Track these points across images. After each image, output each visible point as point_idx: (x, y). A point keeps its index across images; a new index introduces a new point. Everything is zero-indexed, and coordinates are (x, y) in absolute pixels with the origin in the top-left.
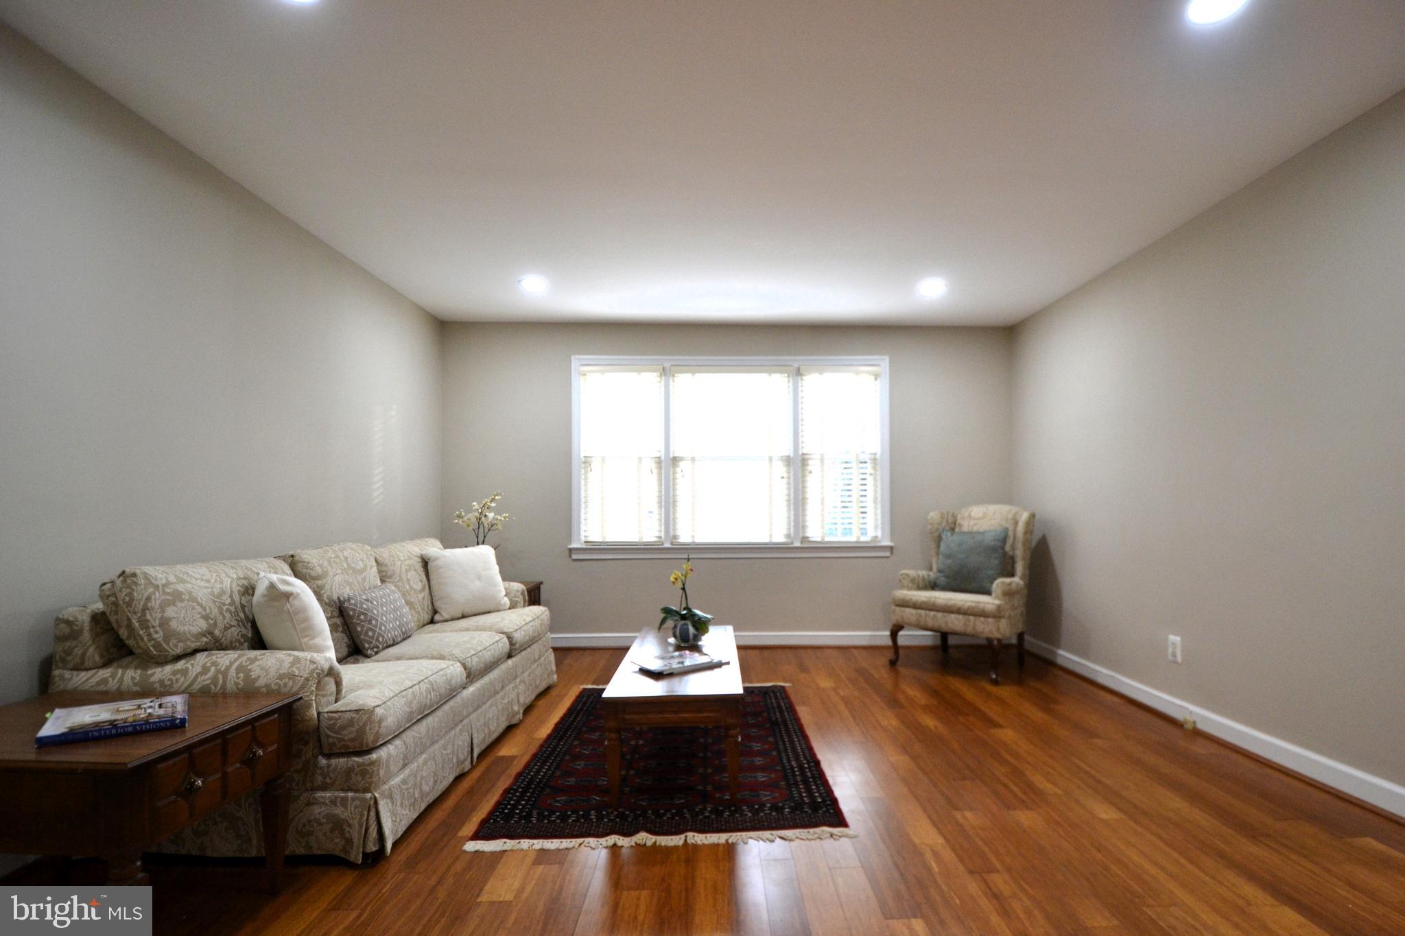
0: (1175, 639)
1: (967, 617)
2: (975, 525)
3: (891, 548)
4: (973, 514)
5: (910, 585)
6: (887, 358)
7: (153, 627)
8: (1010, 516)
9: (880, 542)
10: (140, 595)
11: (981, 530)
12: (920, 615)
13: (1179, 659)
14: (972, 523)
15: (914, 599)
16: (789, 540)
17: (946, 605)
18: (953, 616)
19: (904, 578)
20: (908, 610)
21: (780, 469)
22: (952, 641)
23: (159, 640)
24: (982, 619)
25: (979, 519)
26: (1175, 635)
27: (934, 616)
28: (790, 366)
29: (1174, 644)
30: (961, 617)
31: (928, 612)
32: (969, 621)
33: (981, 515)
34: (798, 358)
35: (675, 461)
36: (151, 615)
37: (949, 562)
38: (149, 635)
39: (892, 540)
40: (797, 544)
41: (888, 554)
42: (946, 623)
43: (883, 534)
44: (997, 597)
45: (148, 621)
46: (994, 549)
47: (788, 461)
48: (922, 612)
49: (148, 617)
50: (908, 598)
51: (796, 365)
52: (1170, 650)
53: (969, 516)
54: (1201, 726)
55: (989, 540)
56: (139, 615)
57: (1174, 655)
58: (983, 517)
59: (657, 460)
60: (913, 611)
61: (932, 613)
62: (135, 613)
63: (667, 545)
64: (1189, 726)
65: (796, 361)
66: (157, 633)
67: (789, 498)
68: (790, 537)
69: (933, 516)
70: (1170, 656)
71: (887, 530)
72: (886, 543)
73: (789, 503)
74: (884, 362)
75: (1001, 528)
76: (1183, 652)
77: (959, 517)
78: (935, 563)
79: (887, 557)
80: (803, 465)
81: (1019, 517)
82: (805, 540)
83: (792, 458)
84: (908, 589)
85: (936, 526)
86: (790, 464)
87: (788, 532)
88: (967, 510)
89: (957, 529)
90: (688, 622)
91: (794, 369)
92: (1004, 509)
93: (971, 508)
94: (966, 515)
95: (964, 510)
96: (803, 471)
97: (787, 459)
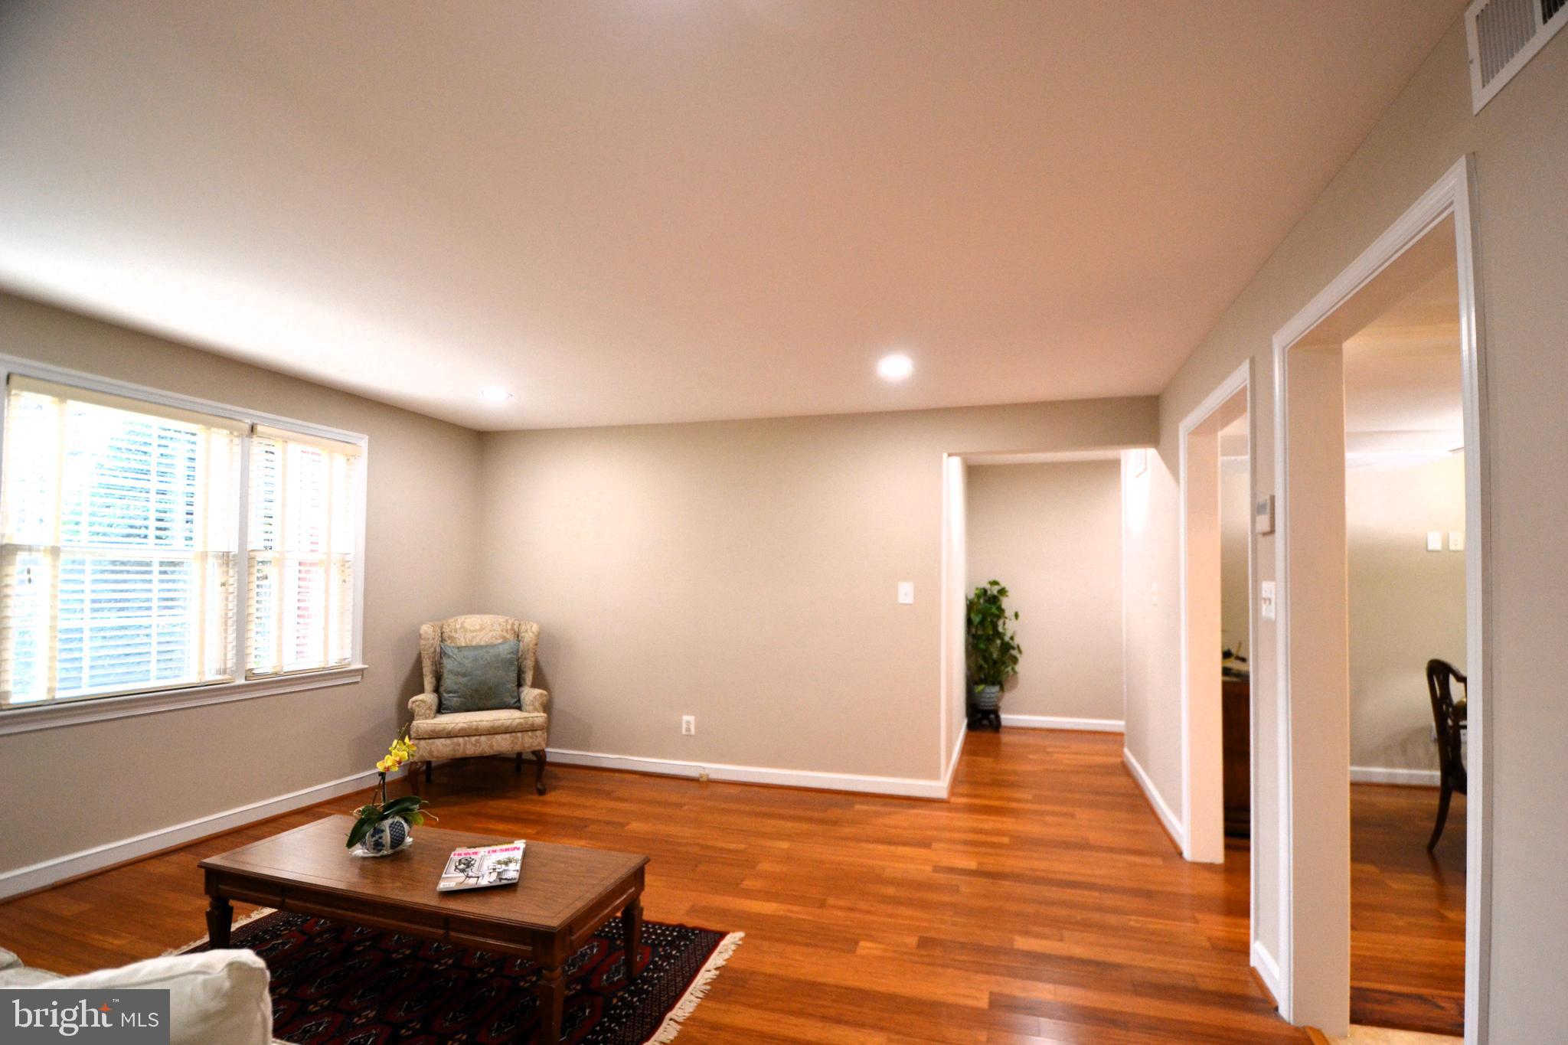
0: (688, 718)
1: (514, 734)
2: (474, 637)
3: (362, 670)
4: (466, 625)
5: (428, 712)
6: (367, 437)
8: (509, 627)
9: (349, 664)
11: (483, 643)
12: (458, 744)
13: (693, 732)
14: (469, 636)
15: (450, 727)
16: (226, 677)
17: (492, 727)
18: (499, 737)
19: (419, 706)
20: (438, 742)
21: (215, 572)
24: (530, 733)
25: (475, 631)
26: (688, 714)
27: (477, 741)
28: (240, 421)
29: (688, 722)
30: (507, 736)
31: (466, 738)
32: (517, 738)
33: (478, 627)
37: (463, 680)
39: (364, 662)
40: (242, 681)
41: (359, 679)
42: (491, 746)
43: (353, 655)
44: (534, 710)
46: (510, 662)
47: (226, 558)
48: (461, 740)
50: (439, 728)
51: (249, 421)
52: (685, 727)
53: (462, 627)
54: (713, 777)
55: (504, 651)
57: (688, 729)
58: (481, 630)
60: (448, 741)
61: (473, 739)
64: (703, 779)
65: (249, 415)
67: (230, 614)
68: (228, 671)
69: (426, 629)
70: (684, 732)
71: (359, 647)
72: (358, 665)
73: (230, 622)
74: (363, 442)
75: (505, 640)
76: (696, 727)
77: (446, 629)
78: (429, 682)
79: (357, 683)
80: (251, 566)
81: (523, 627)
82: (249, 674)
83: (234, 556)
84: (426, 718)
85: (431, 641)
86: (231, 563)
87: (225, 663)
88: (456, 621)
89: (448, 642)
90: (398, 819)
91: (247, 427)
92: (501, 619)
93: (461, 619)
94: (458, 626)
95: (451, 621)
96: (250, 574)
97: (228, 556)
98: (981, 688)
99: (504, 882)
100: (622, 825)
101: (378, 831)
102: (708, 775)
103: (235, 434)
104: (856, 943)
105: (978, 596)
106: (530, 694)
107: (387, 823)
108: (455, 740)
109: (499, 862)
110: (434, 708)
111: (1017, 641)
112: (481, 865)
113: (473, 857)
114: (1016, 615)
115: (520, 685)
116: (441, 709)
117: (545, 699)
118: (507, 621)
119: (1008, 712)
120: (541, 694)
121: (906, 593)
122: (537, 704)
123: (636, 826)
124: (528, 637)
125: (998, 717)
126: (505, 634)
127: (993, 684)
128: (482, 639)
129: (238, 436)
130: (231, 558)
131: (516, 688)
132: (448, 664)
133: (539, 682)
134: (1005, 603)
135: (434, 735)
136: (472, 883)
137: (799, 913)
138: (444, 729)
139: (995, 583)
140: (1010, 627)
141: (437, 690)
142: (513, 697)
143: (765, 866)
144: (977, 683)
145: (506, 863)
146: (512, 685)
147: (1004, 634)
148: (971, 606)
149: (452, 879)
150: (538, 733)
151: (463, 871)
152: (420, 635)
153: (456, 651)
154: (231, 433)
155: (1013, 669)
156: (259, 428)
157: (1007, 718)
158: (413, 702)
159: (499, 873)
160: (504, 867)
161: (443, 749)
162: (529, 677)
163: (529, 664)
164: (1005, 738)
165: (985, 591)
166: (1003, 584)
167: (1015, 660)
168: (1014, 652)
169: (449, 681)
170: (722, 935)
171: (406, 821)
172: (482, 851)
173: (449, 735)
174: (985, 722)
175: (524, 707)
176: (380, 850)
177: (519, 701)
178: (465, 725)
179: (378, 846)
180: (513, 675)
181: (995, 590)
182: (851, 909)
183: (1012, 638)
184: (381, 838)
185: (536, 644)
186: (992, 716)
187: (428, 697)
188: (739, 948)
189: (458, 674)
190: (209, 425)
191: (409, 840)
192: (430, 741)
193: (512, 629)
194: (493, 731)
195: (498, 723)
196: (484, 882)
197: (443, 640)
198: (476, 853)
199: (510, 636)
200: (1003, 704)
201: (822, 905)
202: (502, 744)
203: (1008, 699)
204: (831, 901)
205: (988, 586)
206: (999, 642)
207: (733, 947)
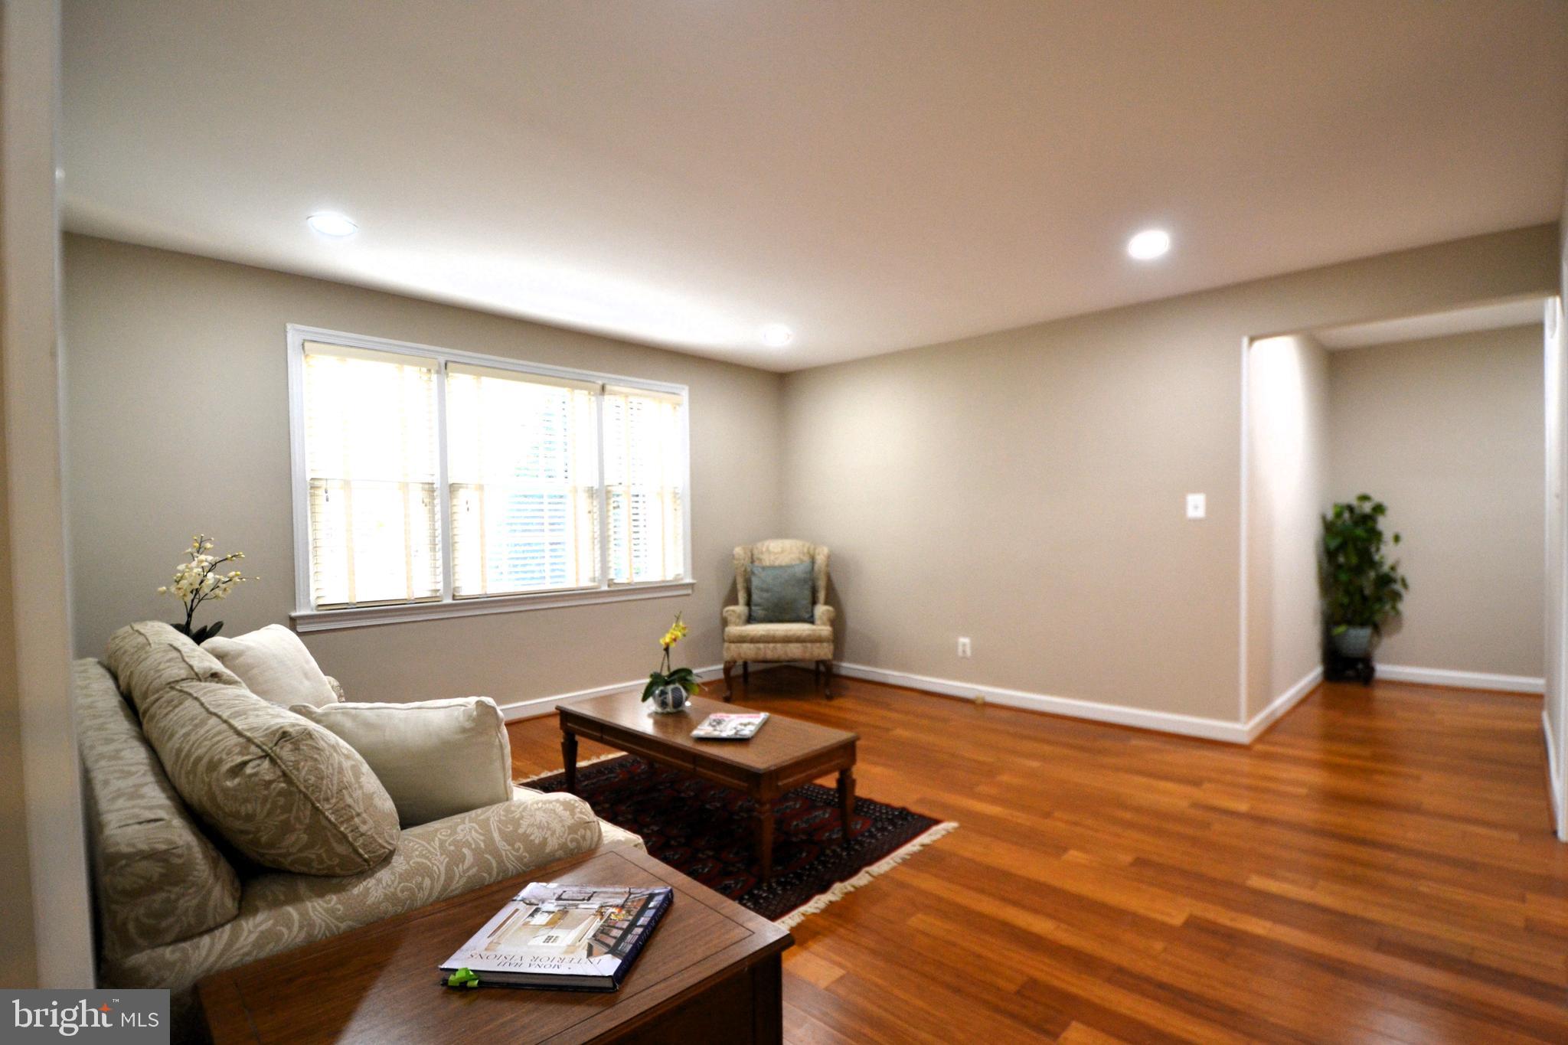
0: (964, 640)
1: (804, 644)
2: (776, 559)
3: (691, 585)
4: (771, 548)
5: (738, 620)
6: (687, 388)
7: (358, 815)
8: (806, 550)
9: (682, 579)
10: (330, 767)
11: (784, 564)
12: (759, 649)
13: (969, 654)
14: (772, 558)
15: (752, 633)
16: (595, 584)
17: (786, 636)
19: (730, 615)
20: (745, 646)
21: (584, 503)
22: (752, 668)
23: (369, 833)
24: (818, 645)
25: (778, 553)
26: (964, 636)
27: (774, 647)
28: (594, 382)
29: (964, 645)
30: (798, 645)
32: (806, 647)
33: (780, 550)
34: (602, 374)
35: (453, 489)
36: (351, 796)
37: (765, 595)
38: (355, 829)
39: (693, 578)
40: (605, 588)
41: (689, 591)
42: (786, 653)
43: (685, 572)
44: (824, 624)
45: (349, 806)
46: (805, 581)
47: (592, 493)
48: (761, 646)
49: (349, 801)
50: (744, 634)
51: (600, 382)
52: (960, 649)
53: (768, 550)
54: (989, 699)
55: (800, 571)
56: (334, 801)
57: (964, 651)
58: (782, 552)
59: (427, 486)
60: (752, 646)
62: (327, 800)
63: (448, 601)
64: (979, 701)
65: (600, 377)
66: (364, 822)
67: (596, 536)
68: (597, 579)
69: (738, 551)
70: (960, 653)
71: (689, 567)
72: (688, 580)
73: (596, 541)
74: (684, 392)
75: (802, 561)
76: (973, 648)
77: (756, 552)
78: (742, 596)
79: (688, 595)
80: (608, 498)
81: (817, 551)
82: (611, 583)
83: (597, 490)
84: (737, 625)
85: (742, 561)
86: (595, 496)
87: (594, 574)
88: (763, 544)
89: (757, 563)
90: (677, 685)
91: (598, 387)
92: (799, 543)
93: (767, 543)
94: (764, 549)
95: (759, 545)
96: (608, 504)
97: (592, 490)
98: (1340, 629)
99: (738, 737)
100: (888, 730)
101: (663, 693)
102: (983, 698)
103: (592, 393)
104: (1065, 850)
105: (1339, 515)
106: (821, 610)
107: (670, 687)
108: (758, 645)
109: (741, 724)
110: (744, 618)
111: (1401, 571)
112: (728, 724)
113: (725, 719)
114: (1397, 539)
115: (814, 602)
116: (750, 619)
117: (833, 615)
118: (803, 546)
119: (1389, 662)
120: (828, 611)
121: (1196, 506)
122: (825, 618)
123: (900, 733)
124: (821, 559)
125: (1371, 670)
126: (802, 557)
127: (1363, 624)
128: (784, 560)
129: (593, 395)
130: (594, 491)
131: (810, 606)
132: (755, 582)
133: (832, 598)
134: (1384, 524)
135: (742, 639)
136: (716, 734)
137: (1022, 818)
138: (748, 635)
139: (1364, 498)
140: (1388, 554)
141: (749, 603)
142: (807, 612)
143: (1005, 778)
144: (1338, 624)
145: (745, 725)
146: (806, 602)
147: (1381, 564)
148: (1330, 528)
149: (704, 730)
150: (825, 644)
151: (714, 726)
152: (733, 555)
153: (760, 570)
154: (589, 393)
155: (1394, 608)
156: (608, 387)
157: (1384, 670)
158: (727, 611)
159: (738, 731)
160: (743, 727)
161: (748, 650)
162: (822, 595)
163: (822, 583)
164: (1380, 693)
165: (1350, 508)
166: (1377, 498)
167: (1396, 596)
168: (1398, 587)
169: (755, 597)
170: (937, 822)
171: (685, 688)
172: (733, 716)
173: (754, 640)
174: (1350, 673)
175: (818, 621)
176: (665, 708)
177: (812, 616)
178: (763, 633)
179: (663, 704)
180: (807, 593)
181: (1367, 508)
182: (1075, 824)
183: (1393, 568)
184: (665, 698)
185: (828, 565)
186: (1360, 666)
187: (740, 609)
188: (949, 834)
189: (762, 590)
190: (573, 387)
191: (688, 704)
192: (739, 645)
193: (809, 553)
194: (787, 640)
195: (791, 633)
196: (724, 735)
197: (753, 562)
198: (728, 717)
199: (806, 559)
200: (1378, 653)
201: (1047, 815)
202: (794, 651)
203: (1388, 644)
204: (1057, 814)
205: (1354, 502)
206: (1372, 574)
207: (944, 833)
